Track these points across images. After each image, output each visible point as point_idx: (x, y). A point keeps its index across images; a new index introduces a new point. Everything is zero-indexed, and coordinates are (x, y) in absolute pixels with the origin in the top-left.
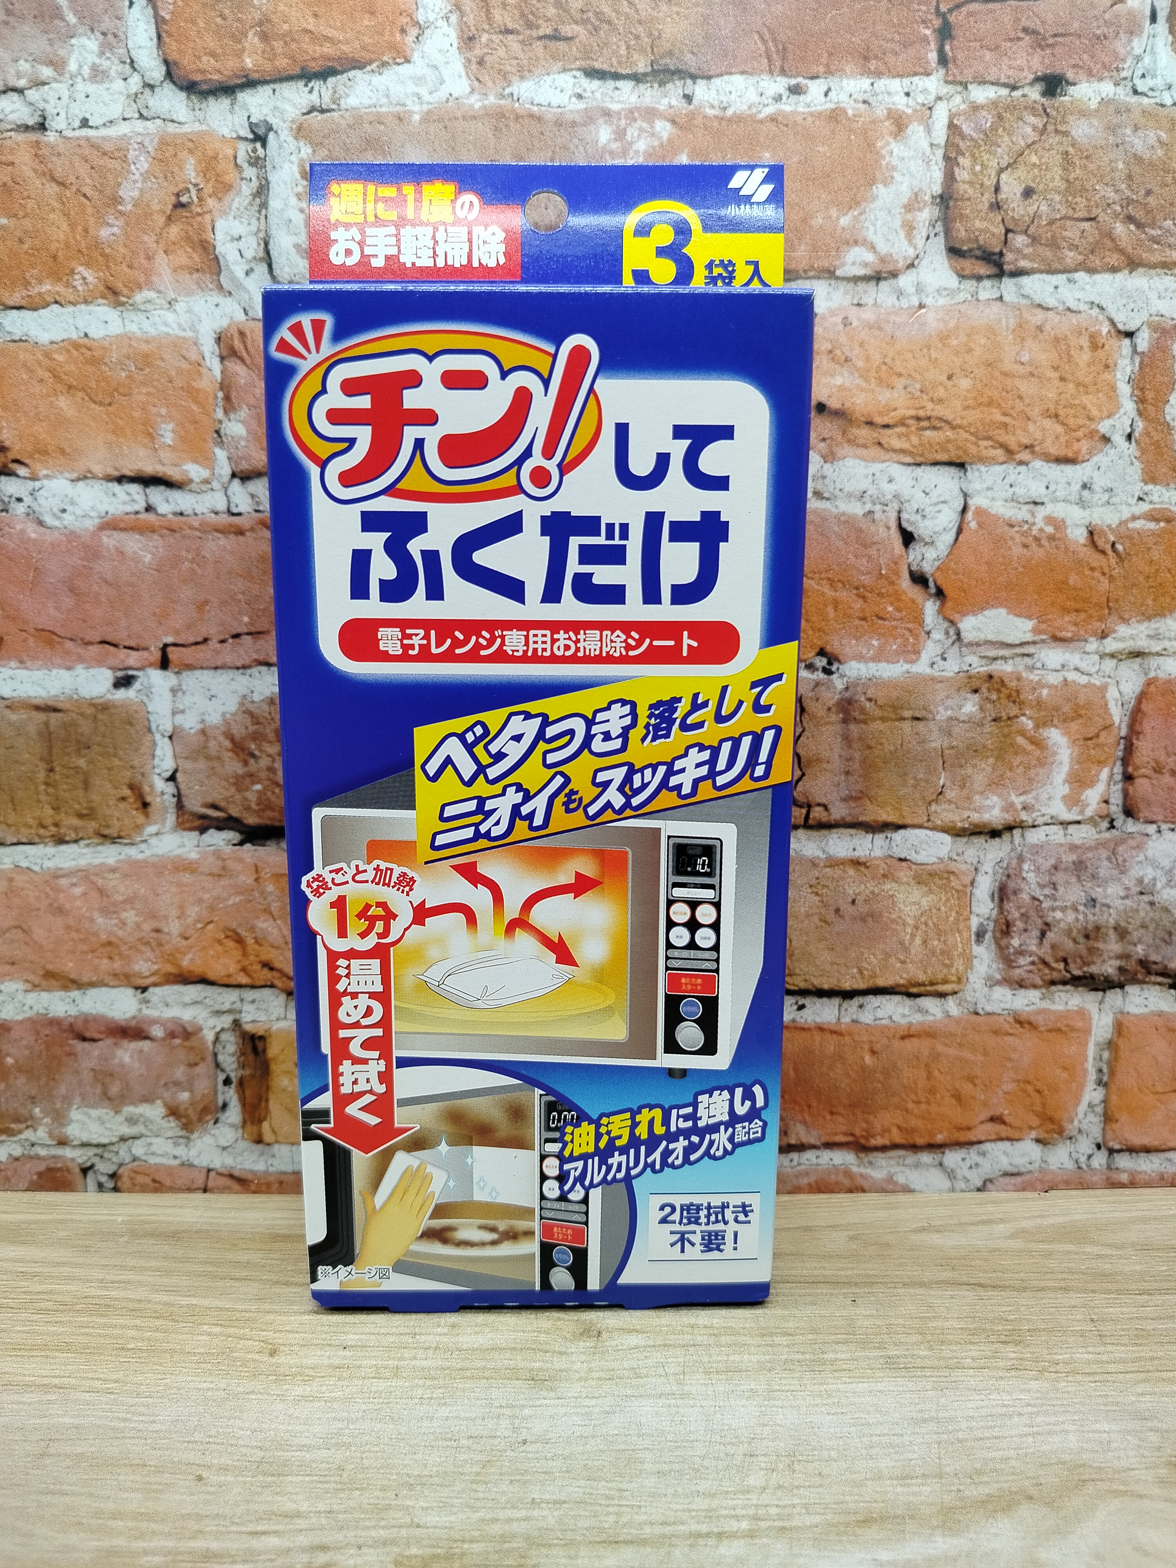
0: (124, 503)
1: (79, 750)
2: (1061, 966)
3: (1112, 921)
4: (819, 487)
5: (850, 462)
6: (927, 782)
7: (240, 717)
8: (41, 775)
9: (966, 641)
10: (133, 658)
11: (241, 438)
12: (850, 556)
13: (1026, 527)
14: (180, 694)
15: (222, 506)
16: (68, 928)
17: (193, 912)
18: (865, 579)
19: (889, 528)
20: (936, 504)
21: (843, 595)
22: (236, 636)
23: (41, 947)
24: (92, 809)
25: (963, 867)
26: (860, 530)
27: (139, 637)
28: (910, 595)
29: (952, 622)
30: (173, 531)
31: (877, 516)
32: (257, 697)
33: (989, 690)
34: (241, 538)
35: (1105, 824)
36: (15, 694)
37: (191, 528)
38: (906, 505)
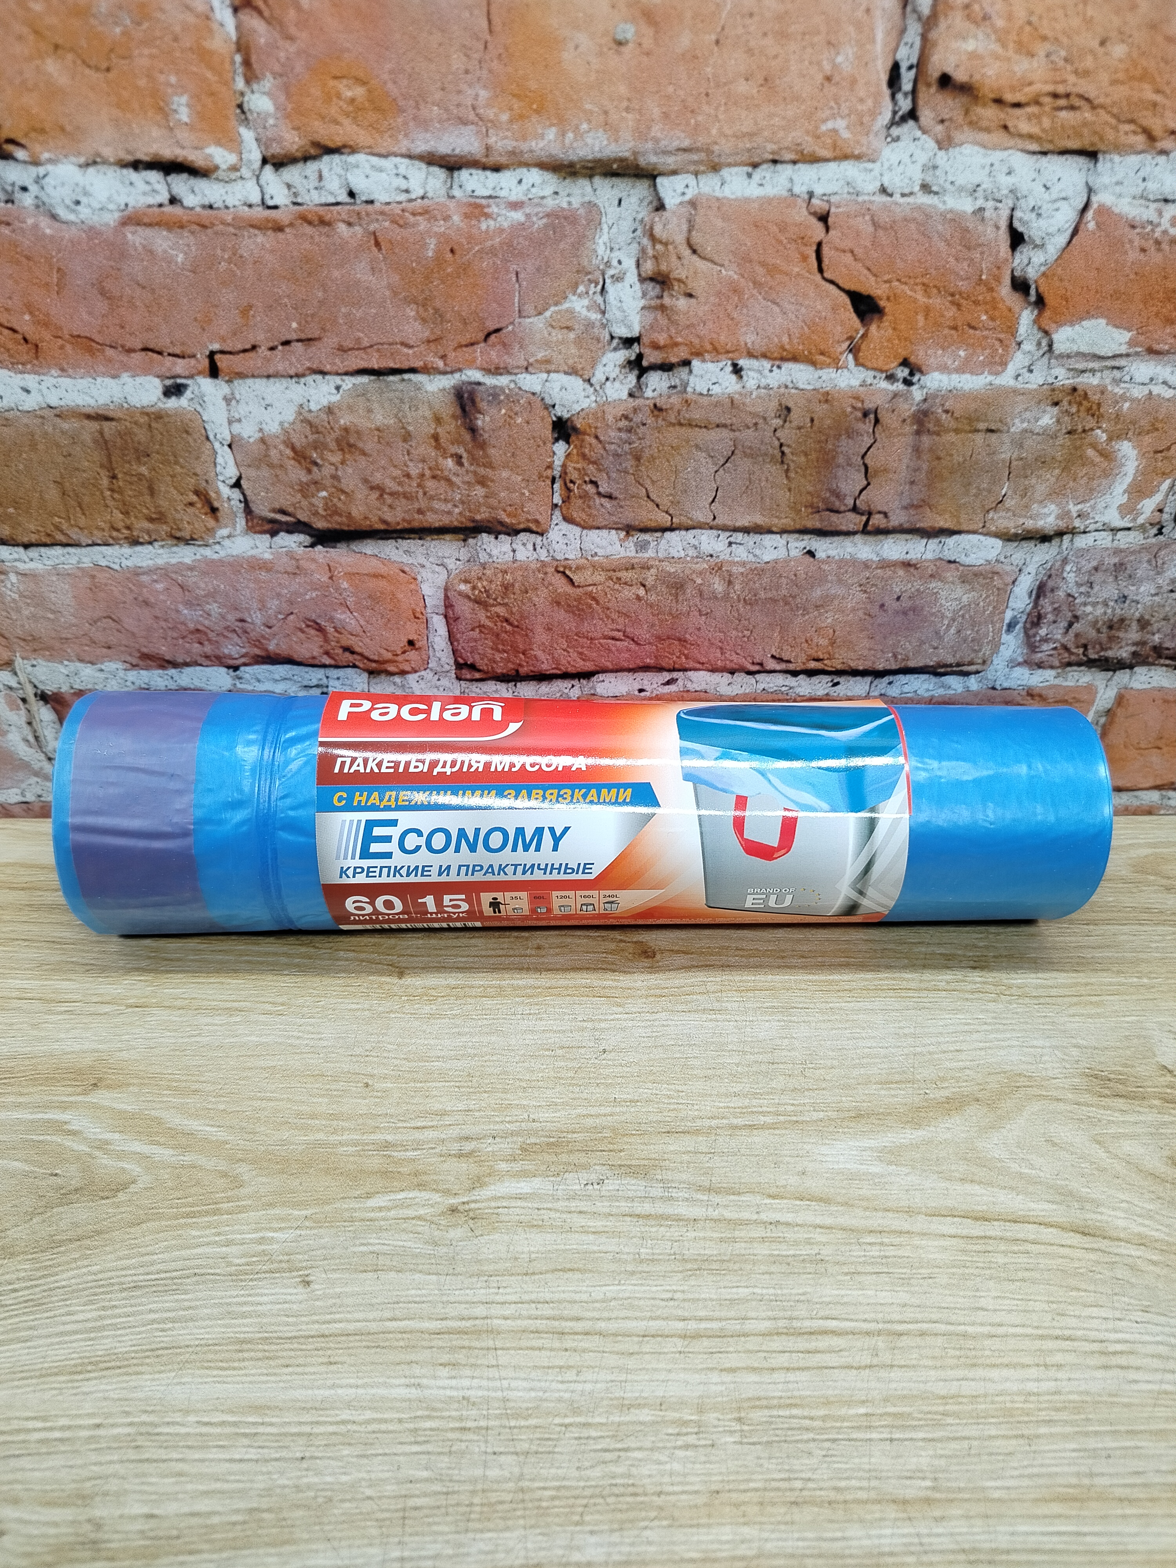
0: (144, 194)
1: (138, 459)
2: (1081, 650)
3: (1137, 615)
4: (929, 179)
5: (968, 149)
6: (989, 491)
7: (298, 426)
8: (105, 482)
9: (1057, 352)
10: (180, 366)
11: (268, 115)
12: (951, 259)
13: (1150, 228)
14: (234, 403)
15: (256, 198)
16: (156, 617)
17: (273, 605)
18: (963, 285)
19: (998, 228)
20: (1055, 201)
21: (937, 302)
22: (286, 343)
23: (133, 634)
24: (160, 513)
25: (1008, 568)
26: (967, 230)
27: (183, 344)
28: (1009, 303)
29: (1046, 333)
30: (204, 227)
31: (987, 214)
32: (314, 407)
33: (1070, 403)
34: (280, 235)
35: (1154, 531)
36: (62, 403)
37: (223, 223)
38: (1022, 202)
